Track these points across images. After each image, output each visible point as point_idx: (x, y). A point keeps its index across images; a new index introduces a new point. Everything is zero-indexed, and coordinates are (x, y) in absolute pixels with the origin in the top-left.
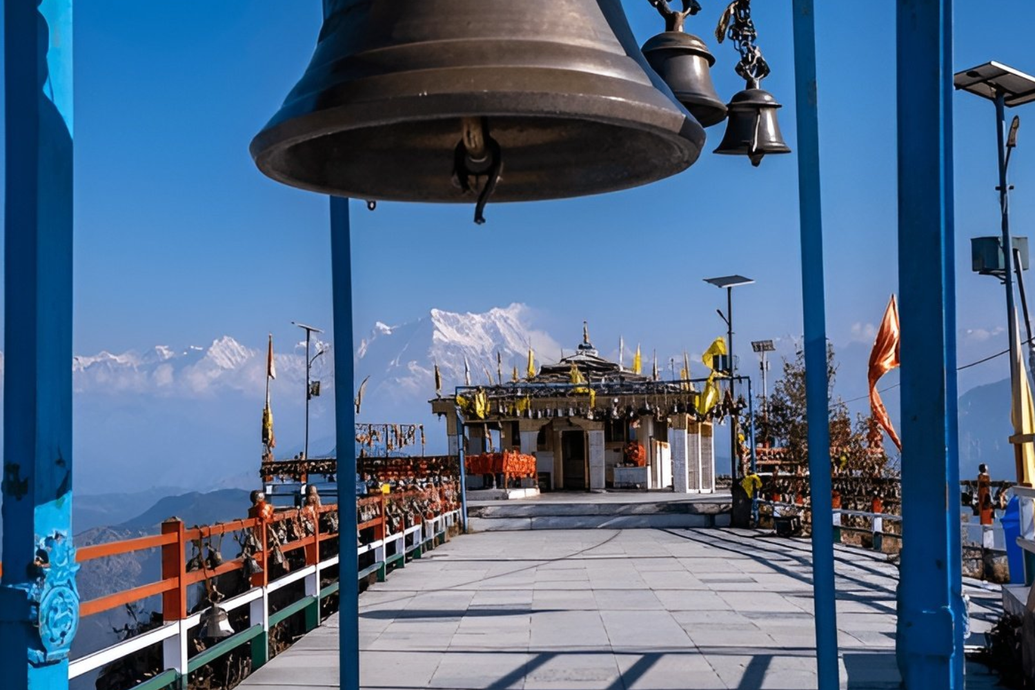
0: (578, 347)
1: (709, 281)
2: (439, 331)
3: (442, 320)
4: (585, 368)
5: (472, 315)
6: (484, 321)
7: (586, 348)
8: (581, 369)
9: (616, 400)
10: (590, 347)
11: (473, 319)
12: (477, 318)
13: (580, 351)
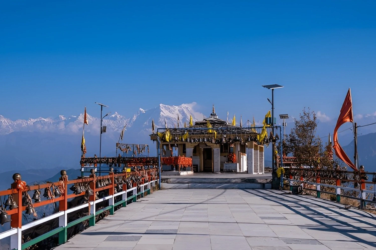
0: (210, 114)
1: (264, 86)
2: (163, 112)
3: (163, 108)
4: (213, 123)
5: (175, 106)
6: (179, 108)
7: (214, 115)
8: (211, 124)
9: (225, 136)
10: (215, 115)
11: (175, 108)
12: (177, 107)
13: (211, 116)
